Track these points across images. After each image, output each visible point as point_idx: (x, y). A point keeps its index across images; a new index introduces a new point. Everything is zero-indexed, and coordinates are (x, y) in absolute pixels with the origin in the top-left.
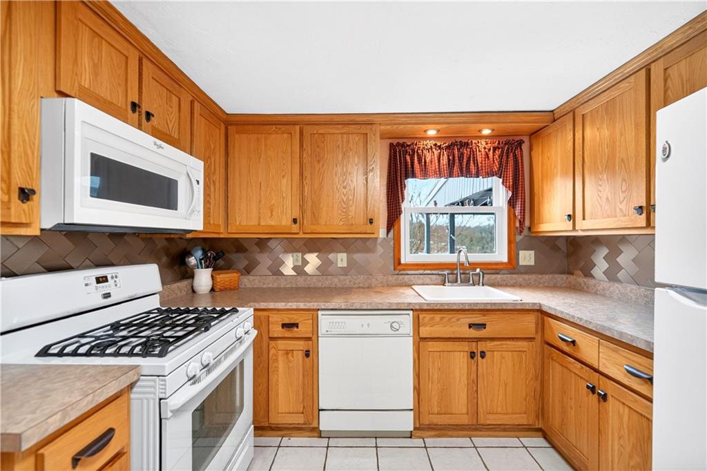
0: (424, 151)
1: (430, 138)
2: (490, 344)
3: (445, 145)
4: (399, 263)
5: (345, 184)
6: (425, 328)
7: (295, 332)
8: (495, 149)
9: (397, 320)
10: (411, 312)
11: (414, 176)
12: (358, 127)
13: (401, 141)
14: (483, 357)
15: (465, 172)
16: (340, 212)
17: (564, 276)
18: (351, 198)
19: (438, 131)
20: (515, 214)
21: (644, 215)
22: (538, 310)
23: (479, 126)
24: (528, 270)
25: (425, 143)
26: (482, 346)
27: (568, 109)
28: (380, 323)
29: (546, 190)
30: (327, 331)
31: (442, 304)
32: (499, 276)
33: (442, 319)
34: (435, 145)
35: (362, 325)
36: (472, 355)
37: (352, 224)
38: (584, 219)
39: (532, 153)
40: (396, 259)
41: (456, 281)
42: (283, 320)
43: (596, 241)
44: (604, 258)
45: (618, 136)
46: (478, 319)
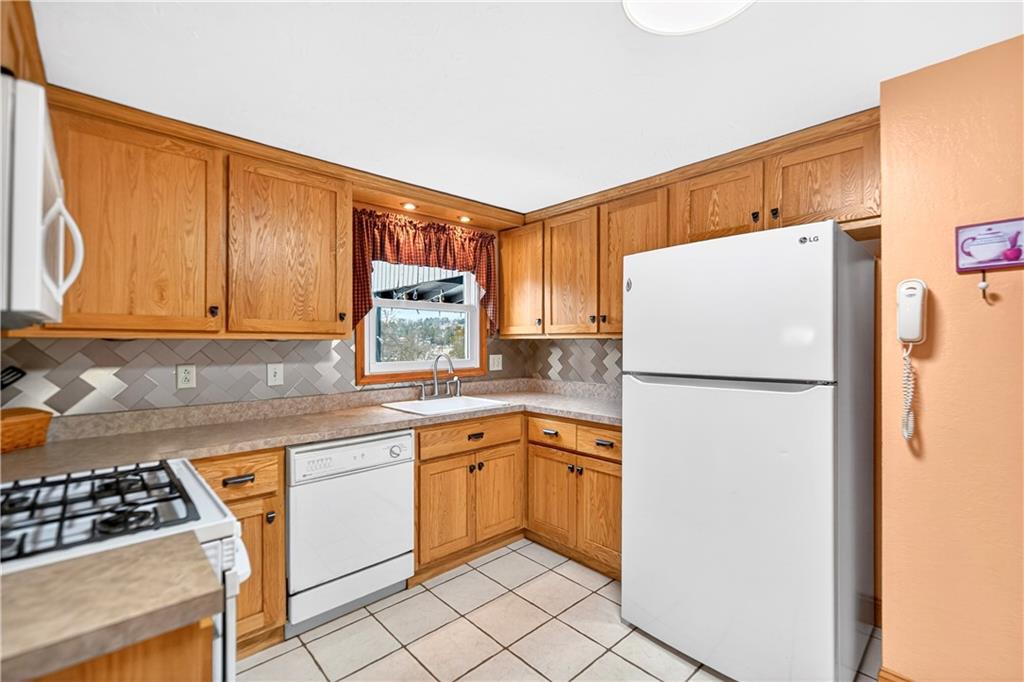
0: (397, 228)
1: (405, 213)
2: (486, 453)
3: (420, 225)
4: (363, 376)
5: (303, 258)
6: (427, 448)
7: (251, 489)
8: (470, 240)
9: (396, 444)
10: (412, 432)
11: (384, 258)
12: (325, 179)
13: (369, 209)
14: (480, 469)
15: (441, 263)
16: (294, 300)
17: (525, 380)
18: (311, 280)
19: (417, 207)
20: (486, 314)
21: (596, 323)
22: (522, 413)
23: (459, 213)
24: (498, 375)
25: (398, 217)
26: (480, 457)
27: (537, 217)
28: (376, 451)
29: (516, 292)
30: (304, 476)
31: (444, 417)
32: (473, 384)
33: (443, 434)
34: (411, 223)
35: (355, 458)
36: (472, 469)
37: (313, 320)
38: (552, 324)
39: (502, 251)
40: (359, 370)
41: (433, 393)
42: (225, 473)
43: (552, 343)
44: (559, 360)
45: (578, 256)
46: (475, 429)
